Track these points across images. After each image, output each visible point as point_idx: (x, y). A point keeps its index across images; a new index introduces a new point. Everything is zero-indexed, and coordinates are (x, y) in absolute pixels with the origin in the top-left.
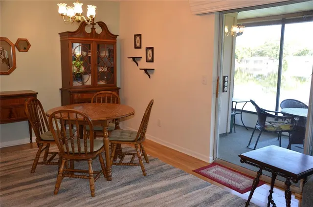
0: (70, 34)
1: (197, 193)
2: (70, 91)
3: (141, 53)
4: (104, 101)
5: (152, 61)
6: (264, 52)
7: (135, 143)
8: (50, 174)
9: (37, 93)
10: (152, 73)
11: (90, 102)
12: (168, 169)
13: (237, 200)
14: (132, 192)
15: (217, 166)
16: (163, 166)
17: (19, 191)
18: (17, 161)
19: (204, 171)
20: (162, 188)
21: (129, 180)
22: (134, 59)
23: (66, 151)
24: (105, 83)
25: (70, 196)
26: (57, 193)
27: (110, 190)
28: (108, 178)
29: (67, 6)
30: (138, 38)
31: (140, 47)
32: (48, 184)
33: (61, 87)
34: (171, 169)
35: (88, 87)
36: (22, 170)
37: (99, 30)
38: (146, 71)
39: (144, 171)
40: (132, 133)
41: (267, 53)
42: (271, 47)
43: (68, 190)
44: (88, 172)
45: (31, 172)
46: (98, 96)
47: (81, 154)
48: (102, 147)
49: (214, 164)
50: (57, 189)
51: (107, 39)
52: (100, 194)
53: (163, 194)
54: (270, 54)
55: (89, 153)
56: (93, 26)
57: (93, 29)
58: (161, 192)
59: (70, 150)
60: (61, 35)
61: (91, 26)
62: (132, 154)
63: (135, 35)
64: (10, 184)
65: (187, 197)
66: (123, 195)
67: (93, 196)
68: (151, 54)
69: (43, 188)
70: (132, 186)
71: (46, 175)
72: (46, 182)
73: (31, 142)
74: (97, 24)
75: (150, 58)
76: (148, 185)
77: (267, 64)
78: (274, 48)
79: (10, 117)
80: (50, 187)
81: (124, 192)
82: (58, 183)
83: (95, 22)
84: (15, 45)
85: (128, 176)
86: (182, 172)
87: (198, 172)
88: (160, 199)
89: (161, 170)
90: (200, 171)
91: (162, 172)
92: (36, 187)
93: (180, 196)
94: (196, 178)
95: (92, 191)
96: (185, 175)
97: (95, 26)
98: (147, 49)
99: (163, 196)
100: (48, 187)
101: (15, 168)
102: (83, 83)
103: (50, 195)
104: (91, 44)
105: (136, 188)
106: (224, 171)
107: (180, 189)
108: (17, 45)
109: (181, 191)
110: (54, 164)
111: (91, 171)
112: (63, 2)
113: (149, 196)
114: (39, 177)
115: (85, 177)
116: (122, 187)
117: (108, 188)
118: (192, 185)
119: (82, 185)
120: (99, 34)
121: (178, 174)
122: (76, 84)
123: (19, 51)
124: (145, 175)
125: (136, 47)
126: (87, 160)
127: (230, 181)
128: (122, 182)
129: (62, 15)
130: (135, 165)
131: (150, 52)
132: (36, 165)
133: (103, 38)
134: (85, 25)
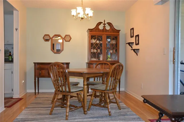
0: (90, 30)
9: (69, 63)
10: (138, 52)
22: (129, 44)
28: (85, 112)
37: (108, 28)
38: (134, 50)
39: (109, 112)
50: (51, 111)
51: (113, 33)
56: (104, 25)
57: (104, 27)
61: (103, 25)
67: (66, 119)
74: (107, 24)
83: (105, 23)
84: (64, 38)
87: (152, 121)
92: (46, 110)
95: (67, 116)
97: (105, 25)
102: (99, 59)
103: (47, 114)
104: (103, 36)
111: (68, 104)
120: (108, 30)
123: (66, 41)
124: (110, 115)
129: (73, 16)
133: (111, 32)
134: (99, 25)
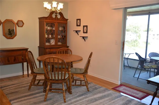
0: (45, 18)
1: (118, 100)
2: (44, 48)
3: (81, 28)
4: (63, 53)
5: (87, 32)
6: (129, 30)
7: (84, 74)
8: (39, 91)
10: (87, 39)
11: (56, 53)
12: (99, 88)
13: (140, 103)
14: (84, 100)
15: (123, 86)
16: (96, 86)
17: (25, 100)
18: (19, 84)
19: (117, 89)
20: (99, 97)
21: (81, 94)
22: (76, 31)
23: (51, 78)
24: (61, 44)
25: (53, 102)
26: (46, 101)
27: (73, 99)
28: (70, 93)
29: (48, 3)
30: (79, 21)
31: (80, 26)
32: (39, 96)
33: (39, 46)
34: (101, 88)
35: (53, 45)
36: (23, 89)
37: (59, 17)
38: (83, 37)
39: (88, 89)
40: (80, 69)
41: (131, 30)
42: (132, 27)
43: (51, 99)
44: (62, 90)
45: (29, 90)
46: (60, 50)
47: (59, 80)
48: (68, 77)
49: (121, 85)
50: (45, 98)
51: (63, 21)
52: (68, 101)
53: (101, 101)
54: (132, 30)
55: (63, 80)
57: (56, 16)
58: (99, 99)
59: (53, 78)
60: (40, 18)
61: (55, 14)
62: (80, 80)
63: (77, 19)
64: (19, 96)
65: (114, 102)
66: (81, 101)
67: (65, 102)
68: (86, 29)
69: (37, 98)
70: (83, 96)
71: (37, 91)
72: (37, 95)
73: (23, 74)
75: (85, 31)
76: (91, 96)
77: (131, 35)
78: (134, 28)
79: (14, 61)
80: (42, 97)
81: (80, 100)
82: (46, 95)
84: (16, 24)
85: (80, 92)
86: (107, 89)
87: (114, 89)
88: (100, 103)
89: (96, 89)
90: (116, 88)
91: (97, 89)
93: (110, 102)
94: (115, 92)
95: (65, 99)
96: (109, 91)
97: (57, 14)
98: (84, 26)
99: (101, 102)
100: (40, 98)
101: (19, 88)
102: (50, 43)
104: (55, 24)
105: (86, 97)
106: (127, 88)
107: (109, 98)
108: (17, 24)
109: (109, 99)
110: (41, 85)
111: (64, 89)
112: (46, 1)
113: (94, 102)
114: (34, 92)
115: (60, 92)
116: (79, 97)
117: (71, 98)
118: (114, 96)
119: (58, 97)
120: (59, 19)
121: (105, 90)
122: (47, 44)
123: (18, 26)
124: (88, 91)
125: (77, 26)
126: (61, 83)
127: (132, 94)
128: (78, 95)
129: (46, 8)
130: (83, 86)
131: (85, 28)
132: (31, 86)
133: (61, 21)
134: (52, 14)
